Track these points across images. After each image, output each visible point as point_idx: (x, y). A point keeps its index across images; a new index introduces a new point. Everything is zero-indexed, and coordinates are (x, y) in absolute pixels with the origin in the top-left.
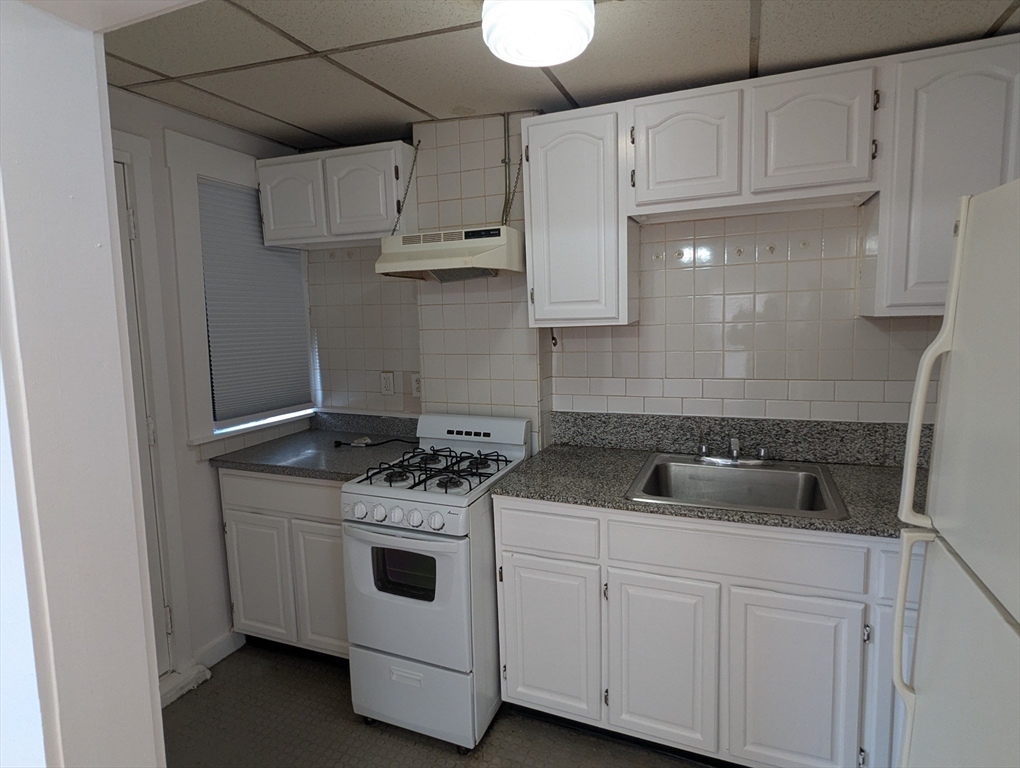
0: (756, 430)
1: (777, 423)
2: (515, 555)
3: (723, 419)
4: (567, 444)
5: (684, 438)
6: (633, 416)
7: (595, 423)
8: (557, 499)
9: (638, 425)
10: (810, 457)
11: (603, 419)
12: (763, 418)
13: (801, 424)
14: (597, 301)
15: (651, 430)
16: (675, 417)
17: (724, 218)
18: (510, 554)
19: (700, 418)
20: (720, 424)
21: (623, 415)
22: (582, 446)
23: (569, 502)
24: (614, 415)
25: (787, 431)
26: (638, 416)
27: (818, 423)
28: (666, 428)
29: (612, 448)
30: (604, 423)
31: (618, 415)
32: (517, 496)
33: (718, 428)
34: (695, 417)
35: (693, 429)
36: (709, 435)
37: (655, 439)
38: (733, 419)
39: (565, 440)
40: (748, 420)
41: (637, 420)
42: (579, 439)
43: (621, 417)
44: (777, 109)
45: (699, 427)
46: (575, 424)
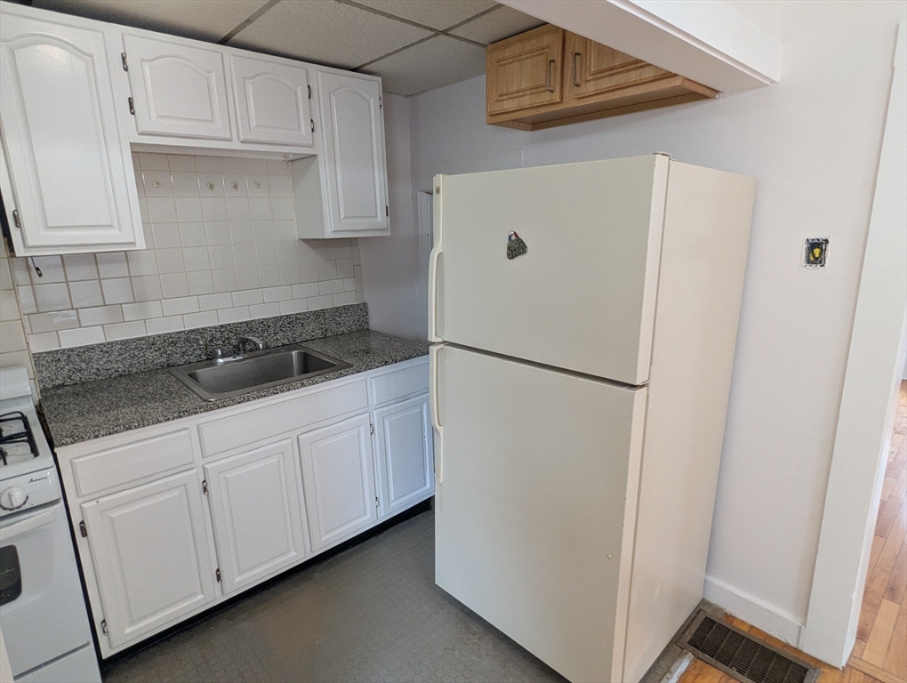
0: (248, 330)
1: (262, 322)
2: (101, 500)
3: (222, 326)
4: (63, 386)
5: (192, 349)
6: (139, 339)
7: (96, 355)
8: (146, 423)
9: (145, 347)
10: (286, 342)
11: (105, 349)
12: (250, 319)
13: (277, 319)
14: (110, 226)
15: (160, 349)
16: (180, 332)
17: (194, 156)
18: (94, 502)
19: (203, 329)
20: (220, 331)
21: (127, 340)
22: (83, 383)
23: (160, 422)
24: (117, 343)
25: (269, 326)
26: (143, 339)
27: (287, 316)
28: (174, 343)
29: (121, 376)
30: (107, 352)
31: (121, 341)
32: (96, 437)
33: (219, 334)
34: (198, 329)
35: (198, 340)
36: (213, 342)
37: (165, 356)
38: (229, 325)
39: (58, 382)
40: (241, 323)
41: (143, 342)
42: (77, 377)
43: (125, 343)
44: (253, 77)
45: (203, 337)
46: (69, 361)
